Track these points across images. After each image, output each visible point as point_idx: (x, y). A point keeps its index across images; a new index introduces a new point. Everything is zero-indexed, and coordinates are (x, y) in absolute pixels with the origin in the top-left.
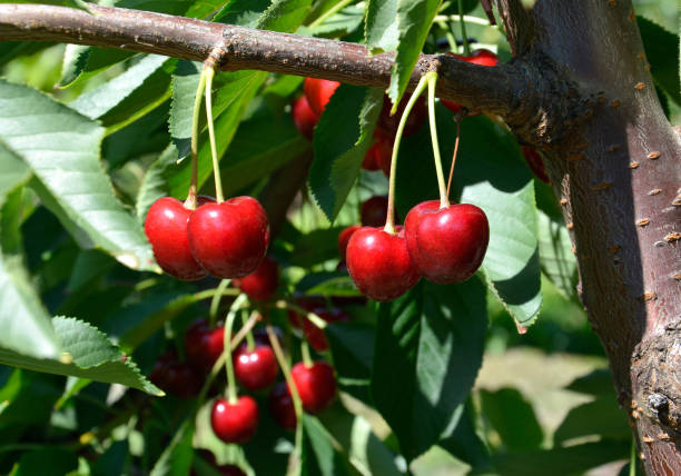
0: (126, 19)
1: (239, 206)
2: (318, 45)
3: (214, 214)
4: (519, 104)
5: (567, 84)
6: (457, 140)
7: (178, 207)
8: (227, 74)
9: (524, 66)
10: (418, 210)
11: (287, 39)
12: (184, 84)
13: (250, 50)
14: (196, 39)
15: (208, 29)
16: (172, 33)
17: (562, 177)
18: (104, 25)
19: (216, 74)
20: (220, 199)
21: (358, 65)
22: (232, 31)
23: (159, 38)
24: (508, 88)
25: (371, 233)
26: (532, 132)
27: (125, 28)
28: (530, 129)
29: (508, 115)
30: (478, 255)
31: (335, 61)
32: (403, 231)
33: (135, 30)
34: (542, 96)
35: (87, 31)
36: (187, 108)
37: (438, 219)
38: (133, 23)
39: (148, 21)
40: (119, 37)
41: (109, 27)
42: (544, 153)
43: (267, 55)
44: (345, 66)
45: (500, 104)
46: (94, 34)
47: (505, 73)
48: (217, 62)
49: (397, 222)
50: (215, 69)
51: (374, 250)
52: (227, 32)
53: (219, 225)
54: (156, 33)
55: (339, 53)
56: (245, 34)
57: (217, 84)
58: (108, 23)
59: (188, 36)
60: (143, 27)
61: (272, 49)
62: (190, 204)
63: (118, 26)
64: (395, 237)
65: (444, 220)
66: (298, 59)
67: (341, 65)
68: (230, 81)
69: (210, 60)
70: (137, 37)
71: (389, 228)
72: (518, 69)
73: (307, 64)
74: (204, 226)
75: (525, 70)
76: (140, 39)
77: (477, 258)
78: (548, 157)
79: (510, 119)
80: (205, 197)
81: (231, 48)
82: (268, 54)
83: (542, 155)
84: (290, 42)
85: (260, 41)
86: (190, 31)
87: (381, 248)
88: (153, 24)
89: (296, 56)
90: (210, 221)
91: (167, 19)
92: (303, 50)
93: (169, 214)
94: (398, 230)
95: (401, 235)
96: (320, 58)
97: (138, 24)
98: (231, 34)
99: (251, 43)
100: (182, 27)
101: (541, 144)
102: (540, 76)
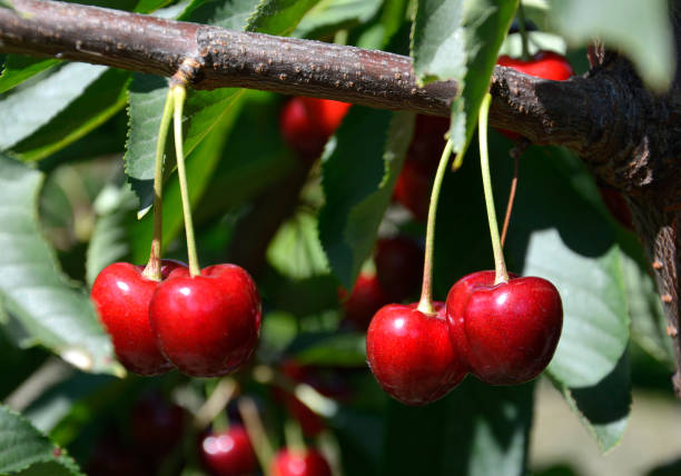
0: (64, 18)
1: (221, 280)
2: (328, 54)
3: (186, 291)
4: (600, 134)
5: (668, 107)
6: (515, 181)
7: (135, 278)
8: (204, 94)
9: (608, 81)
10: (465, 285)
11: (285, 46)
12: (144, 103)
13: (234, 61)
14: (160, 46)
15: (179, 32)
16: (128, 37)
17: (657, 232)
18: (33, 27)
19: (189, 93)
20: (194, 270)
21: (383, 81)
22: (211, 35)
23: (110, 44)
24: (585, 112)
25: (401, 313)
26: (618, 171)
27: (63, 31)
28: (614, 168)
29: (585, 149)
30: (547, 346)
31: (351, 76)
32: (444, 310)
33: (78, 33)
34: (632, 124)
35: (11, 35)
36: (149, 138)
37: (494, 299)
38: (74, 24)
39: (94, 21)
40: (56, 43)
41: (40, 29)
42: (632, 199)
43: (258, 69)
44: (363, 84)
45: (575, 134)
46: (20, 38)
47: (581, 91)
48: (189, 79)
49: (437, 298)
50: (186, 87)
51: (406, 337)
52: (202, 36)
53: (193, 307)
54: (105, 37)
55: (357, 65)
56: (228, 39)
57: (190, 109)
58: (41, 23)
59: (150, 43)
60: (89, 30)
61: (264, 59)
62: (151, 273)
63: (53, 28)
64: (433, 319)
65: (502, 300)
66: (301, 74)
67: (358, 82)
68: (209, 103)
69: (180, 76)
70: (79, 43)
71: (424, 306)
72: (601, 85)
73: (312, 80)
74: (173, 305)
75: (609, 87)
76: (83, 46)
77: (545, 351)
78: (637, 204)
79: (588, 154)
80: (173, 261)
81: (209, 59)
82: (258, 67)
83: (628, 200)
84: (289, 50)
85: (248, 49)
86: (151, 35)
87: (414, 334)
88: (102, 25)
89: (297, 69)
90: (182, 300)
91: (122, 18)
92: (307, 62)
93: (123, 286)
94: (437, 309)
95: (440, 315)
96: (331, 72)
97: (81, 25)
98: (209, 40)
99: (236, 53)
100: (142, 30)
101: (629, 189)
102: (631, 96)
